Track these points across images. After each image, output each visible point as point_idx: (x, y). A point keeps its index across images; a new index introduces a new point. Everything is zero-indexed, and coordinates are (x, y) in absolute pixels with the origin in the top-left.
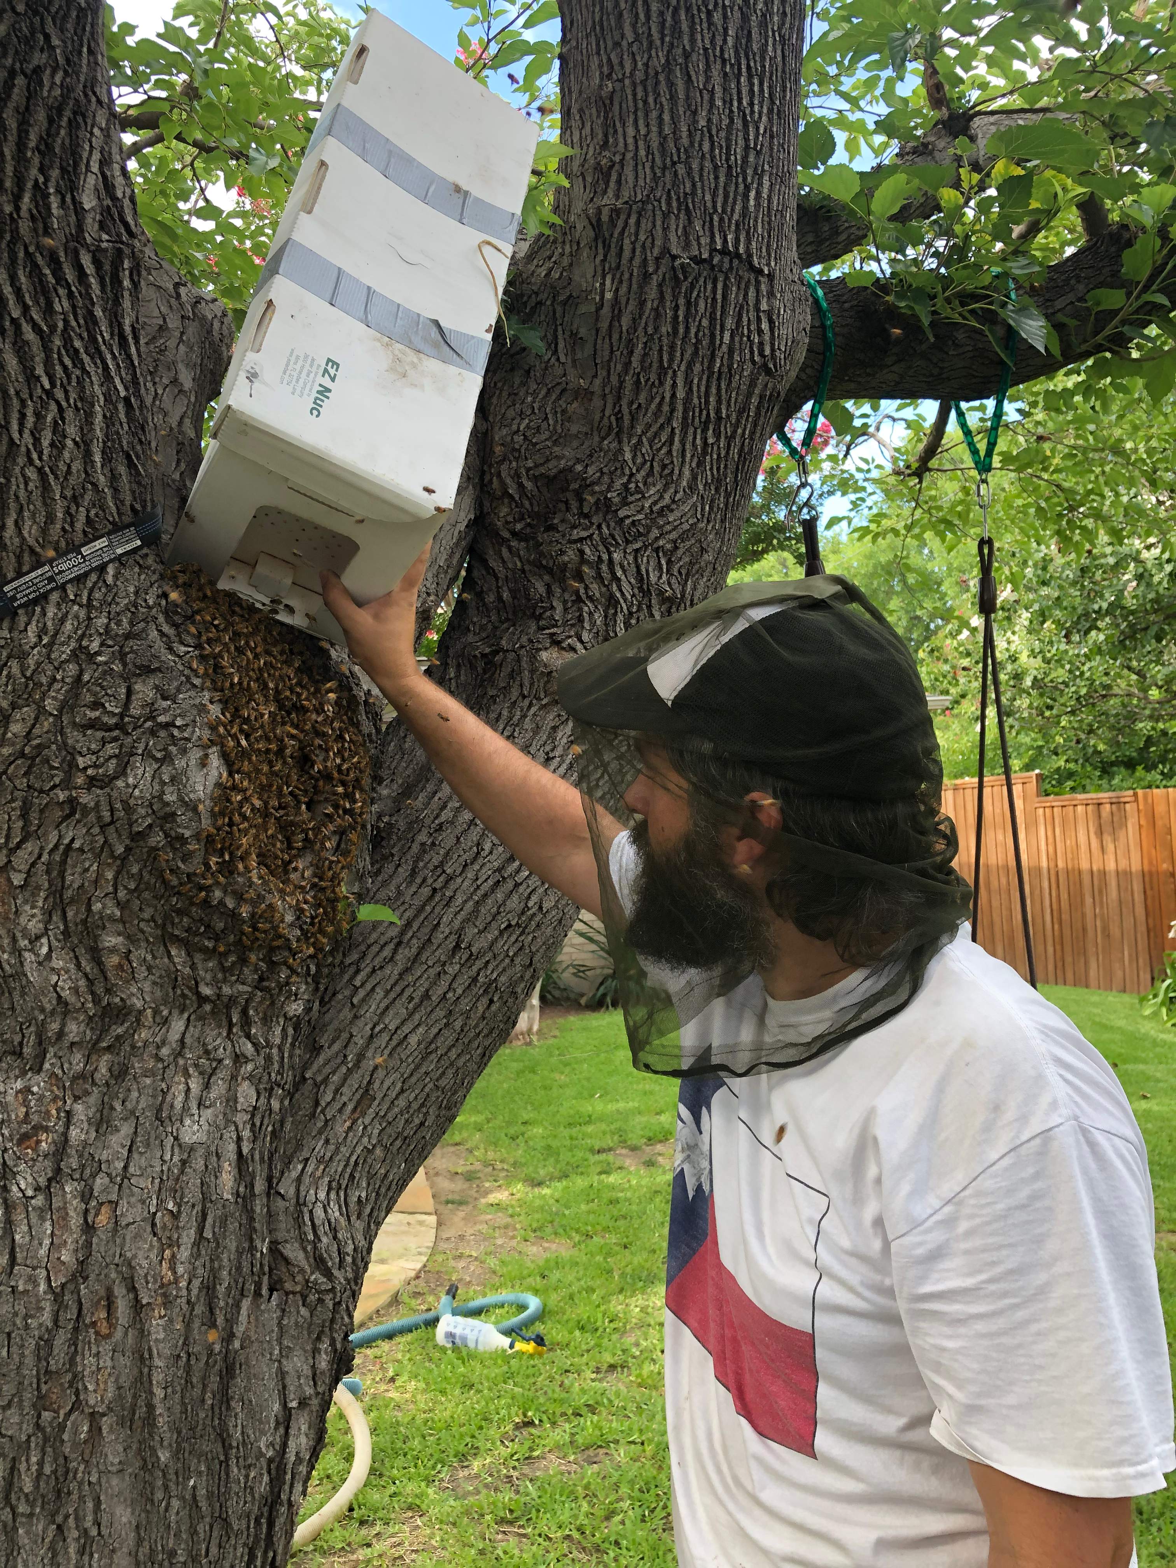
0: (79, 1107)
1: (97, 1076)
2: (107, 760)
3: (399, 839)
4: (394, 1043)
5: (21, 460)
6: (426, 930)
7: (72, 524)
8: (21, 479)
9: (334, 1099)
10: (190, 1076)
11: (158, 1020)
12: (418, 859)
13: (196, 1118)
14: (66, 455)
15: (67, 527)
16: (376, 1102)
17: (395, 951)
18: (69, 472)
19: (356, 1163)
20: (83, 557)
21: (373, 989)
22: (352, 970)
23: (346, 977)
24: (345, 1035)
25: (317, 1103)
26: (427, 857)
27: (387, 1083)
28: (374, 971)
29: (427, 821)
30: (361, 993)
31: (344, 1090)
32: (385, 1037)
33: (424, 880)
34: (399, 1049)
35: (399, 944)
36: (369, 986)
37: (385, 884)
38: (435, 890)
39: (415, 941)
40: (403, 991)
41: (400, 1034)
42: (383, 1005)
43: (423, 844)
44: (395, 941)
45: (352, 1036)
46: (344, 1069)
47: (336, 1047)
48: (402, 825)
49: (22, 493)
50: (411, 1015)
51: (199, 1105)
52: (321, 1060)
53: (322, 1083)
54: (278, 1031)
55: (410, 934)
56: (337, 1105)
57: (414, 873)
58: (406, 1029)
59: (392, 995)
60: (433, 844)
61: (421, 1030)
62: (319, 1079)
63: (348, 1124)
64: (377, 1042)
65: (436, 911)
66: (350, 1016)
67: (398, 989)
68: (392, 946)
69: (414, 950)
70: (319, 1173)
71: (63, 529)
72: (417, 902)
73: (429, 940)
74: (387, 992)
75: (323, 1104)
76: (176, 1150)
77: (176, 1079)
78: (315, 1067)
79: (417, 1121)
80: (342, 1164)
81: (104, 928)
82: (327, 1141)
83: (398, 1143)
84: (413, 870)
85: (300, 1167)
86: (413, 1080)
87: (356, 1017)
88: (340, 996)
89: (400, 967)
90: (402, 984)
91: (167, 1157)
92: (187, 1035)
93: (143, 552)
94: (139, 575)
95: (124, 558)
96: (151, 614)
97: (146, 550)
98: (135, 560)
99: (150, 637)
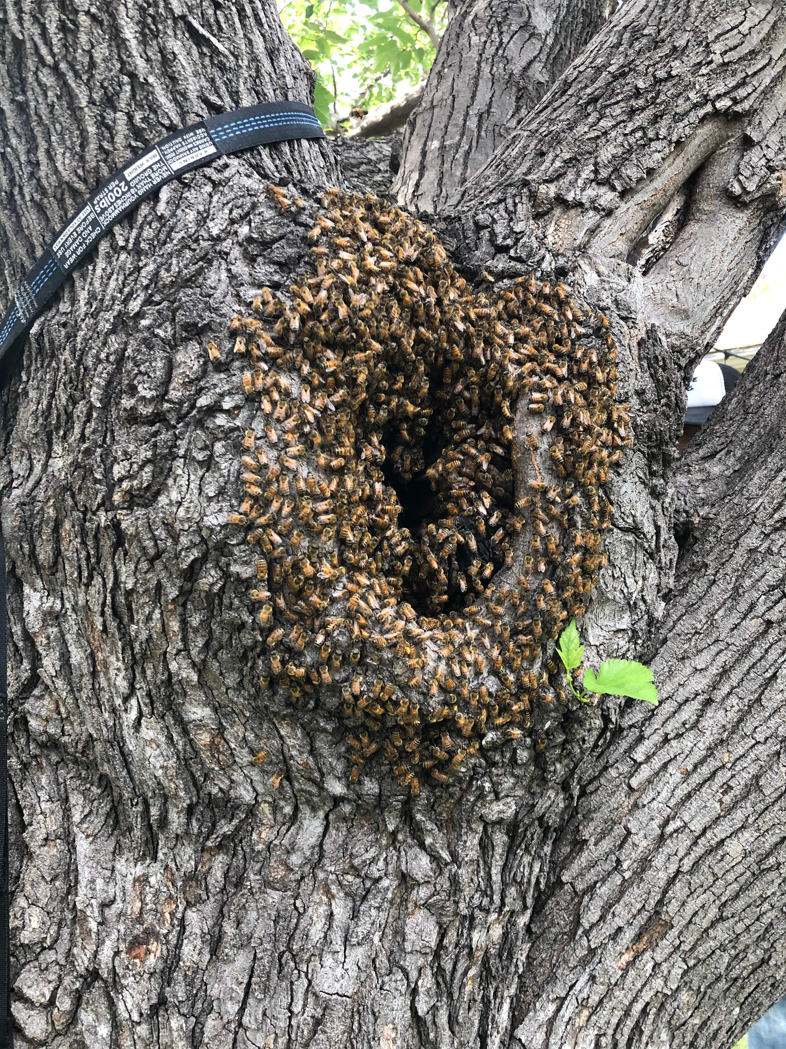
0: (192, 916)
1: (211, 880)
2: (141, 468)
3: (719, 541)
4: (699, 850)
5: (31, 63)
6: (752, 685)
7: (112, 141)
8: (37, 89)
9: (602, 918)
10: (333, 897)
11: (280, 818)
12: (743, 573)
13: (341, 957)
14: (83, 38)
15: (106, 145)
16: (674, 932)
17: (701, 715)
18: (92, 64)
19: (644, 1012)
20: (127, 183)
21: (665, 766)
22: (633, 734)
23: (624, 745)
24: (619, 830)
25: (577, 923)
26: (757, 572)
27: (692, 906)
28: (666, 740)
29: (761, 515)
30: (645, 772)
31: (618, 908)
32: (684, 841)
33: (752, 607)
34: (710, 860)
35: (709, 702)
36: (657, 763)
37: (691, 609)
38: (769, 623)
39: (733, 700)
40: (714, 774)
41: (712, 837)
42: (679, 794)
43: (752, 551)
44: (701, 698)
45: (629, 833)
46: (617, 879)
47: (606, 845)
48: (724, 520)
49: (44, 111)
50: (730, 810)
51: (346, 940)
52: (583, 859)
53: (585, 892)
54: (473, 841)
55: (725, 689)
56: (607, 929)
57: (736, 593)
58: (721, 831)
59: (696, 779)
60: (769, 551)
61: (747, 835)
62: (580, 887)
63: (627, 957)
64: (669, 847)
65: (771, 657)
66: (628, 803)
67: (705, 770)
68: (696, 705)
69: (733, 715)
70: (580, 1021)
71: (101, 148)
72: (738, 642)
73: (759, 700)
74: (687, 775)
75: (587, 926)
76: (311, 1000)
77: (316, 897)
78: (575, 868)
79: (752, 958)
80: (618, 1014)
81: (185, 694)
82: (593, 978)
83: (722, 985)
84: (736, 589)
85: (552, 1008)
86: (740, 904)
87: (636, 806)
88: (613, 772)
89: (708, 739)
90: (713, 764)
91: (297, 1008)
92: (327, 840)
93: (221, 162)
94: (210, 195)
95: (187, 175)
96: (218, 248)
97: (224, 159)
98: (205, 176)
99: (209, 282)
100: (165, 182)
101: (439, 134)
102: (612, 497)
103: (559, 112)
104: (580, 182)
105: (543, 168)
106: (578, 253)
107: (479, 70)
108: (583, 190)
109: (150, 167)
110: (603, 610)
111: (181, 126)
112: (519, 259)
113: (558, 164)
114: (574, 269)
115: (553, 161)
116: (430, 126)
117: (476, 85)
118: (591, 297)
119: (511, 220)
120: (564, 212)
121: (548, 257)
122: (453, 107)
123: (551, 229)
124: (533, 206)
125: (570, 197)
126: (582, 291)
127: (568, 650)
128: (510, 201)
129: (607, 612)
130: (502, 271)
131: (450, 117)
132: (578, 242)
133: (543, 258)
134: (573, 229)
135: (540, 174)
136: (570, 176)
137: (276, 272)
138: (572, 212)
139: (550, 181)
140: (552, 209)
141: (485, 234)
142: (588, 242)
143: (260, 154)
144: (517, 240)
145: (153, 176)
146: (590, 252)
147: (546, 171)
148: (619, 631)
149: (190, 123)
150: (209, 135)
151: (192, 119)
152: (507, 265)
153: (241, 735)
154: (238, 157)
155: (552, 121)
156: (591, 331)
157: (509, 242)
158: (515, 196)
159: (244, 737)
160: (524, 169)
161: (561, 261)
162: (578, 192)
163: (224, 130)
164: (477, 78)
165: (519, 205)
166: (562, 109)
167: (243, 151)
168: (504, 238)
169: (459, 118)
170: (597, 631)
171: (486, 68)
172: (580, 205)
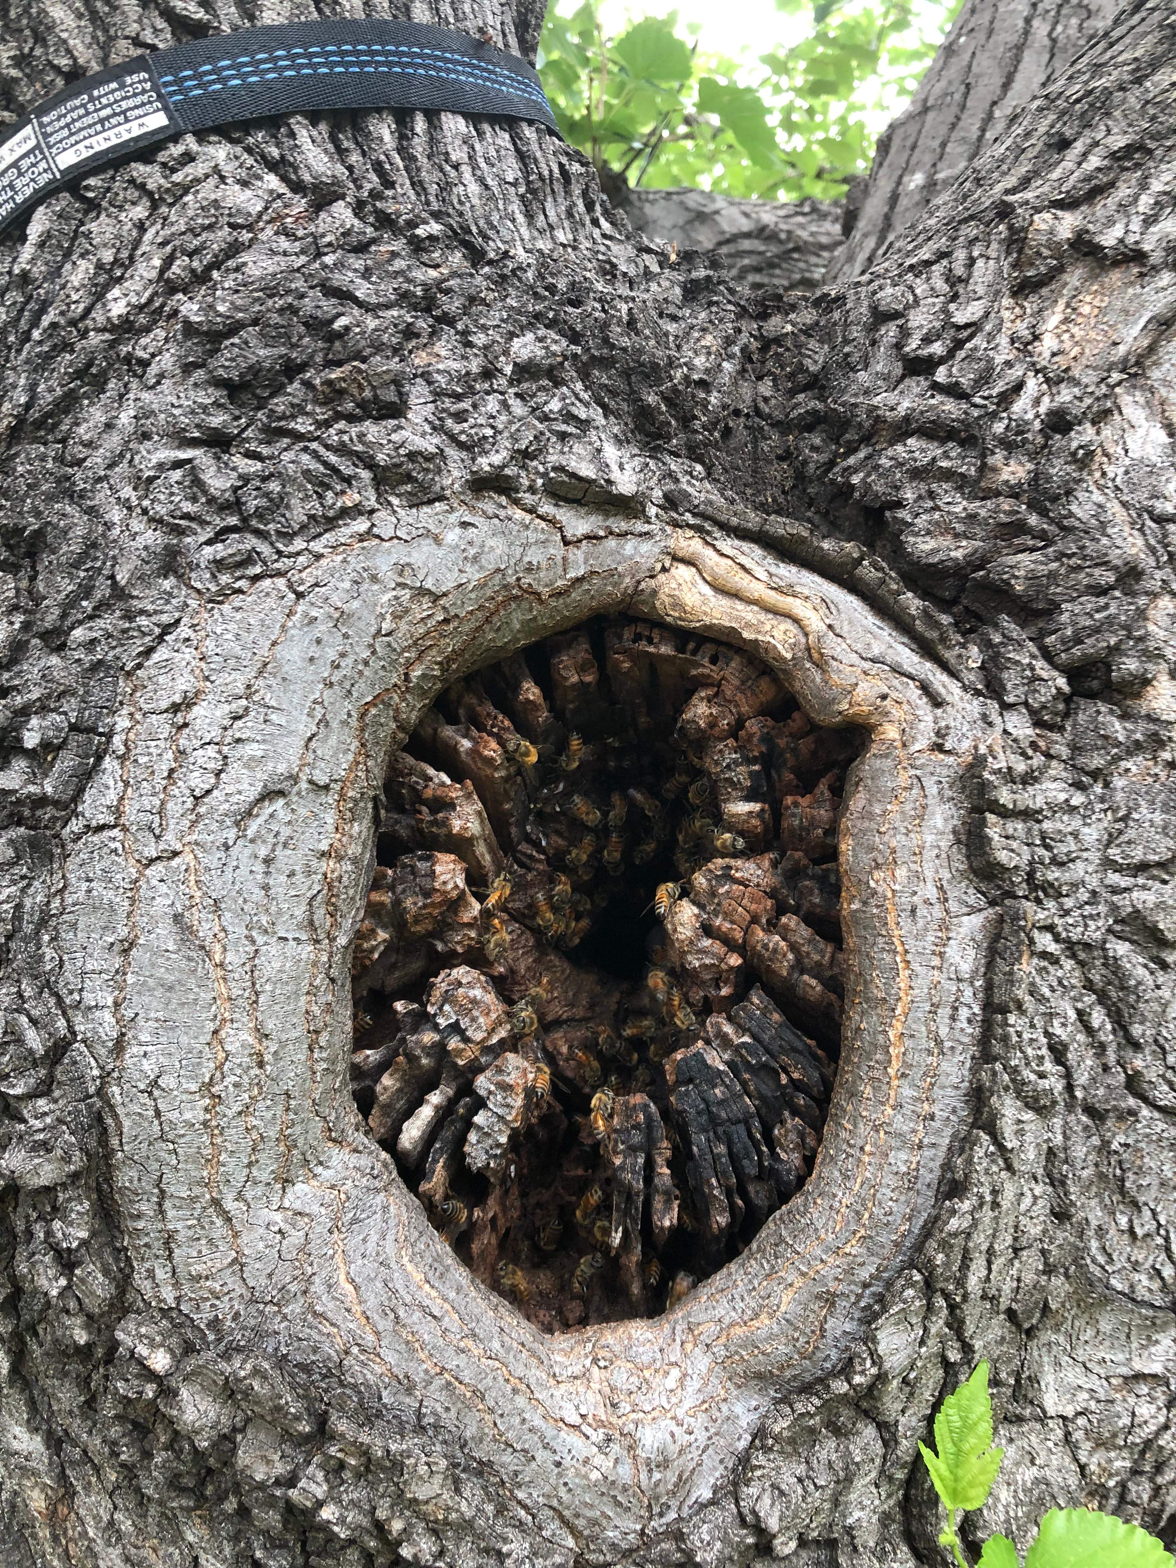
93: (176, 150)
94: (141, 227)
95: (92, 181)
96: (124, 349)
97: (190, 142)
98: (132, 181)
99: (81, 430)
100: (41, 197)
101: (928, 159)
102: (1136, 1030)
103: (1118, 48)
104: (1145, 202)
105: (1056, 174)
106: (1116, 376)
107: (1026, 33)
108: (1149, 221)
109: (15, 164)
110: (1093, 1322)
111: (95, 67)
112: (953, 391)
113: (1094, 161)
114: (1101, 417)
115: (1085, 155)
116: (914, 147)
117: (1017, 60)
118: (1134, 488)
119: (955, 297)
120: (1093, 277)
121: (1032, 385)
122: (963, 107)
123: (1053, 320)
124: (1015, 266)
125: (1109, 239)
126: (1111, 470)
127: (959, 1452)
128: (960, 255)
129: (1105, 1326)
130: (907, 419)
131: (953, 126)
132: (1122, 349)
133: (1019, 387)
134: (1111, 318)
135: (1046, 189)
136: (1123, 192)
137: (217, 404)
138: (1115, 277)
139: (1069, 204)
140: (1060, 269)
141: (890, 332)
142: (1152, 349)
143: (292, 135)
144: (959, 344)
145: (18, 184)
146: (1156, 374)
147: (1061, 181)
148: (1139, 1377)
149: (115, 59)
150: (155, 88)
151: (124, 50)
152: (920, 404)
153: (106, 1518)
154: (233, 141)
155: (1097, 69)
156: (1111, 578)
157: (937, 348)
158: (972, 242)
159: (111, 1523)
160: (1011, 181)
161: (1066, 395)
162: (1136, 225)
163: (198, 76)
164: (1019, 48)
165: (980, 263)
166: (1127, 40)
167: (247, 126)
168: (927, 340)
169: (971, 126)
170: (1073, 1375)
171: (1040, 28)
172: (1138, 256)
